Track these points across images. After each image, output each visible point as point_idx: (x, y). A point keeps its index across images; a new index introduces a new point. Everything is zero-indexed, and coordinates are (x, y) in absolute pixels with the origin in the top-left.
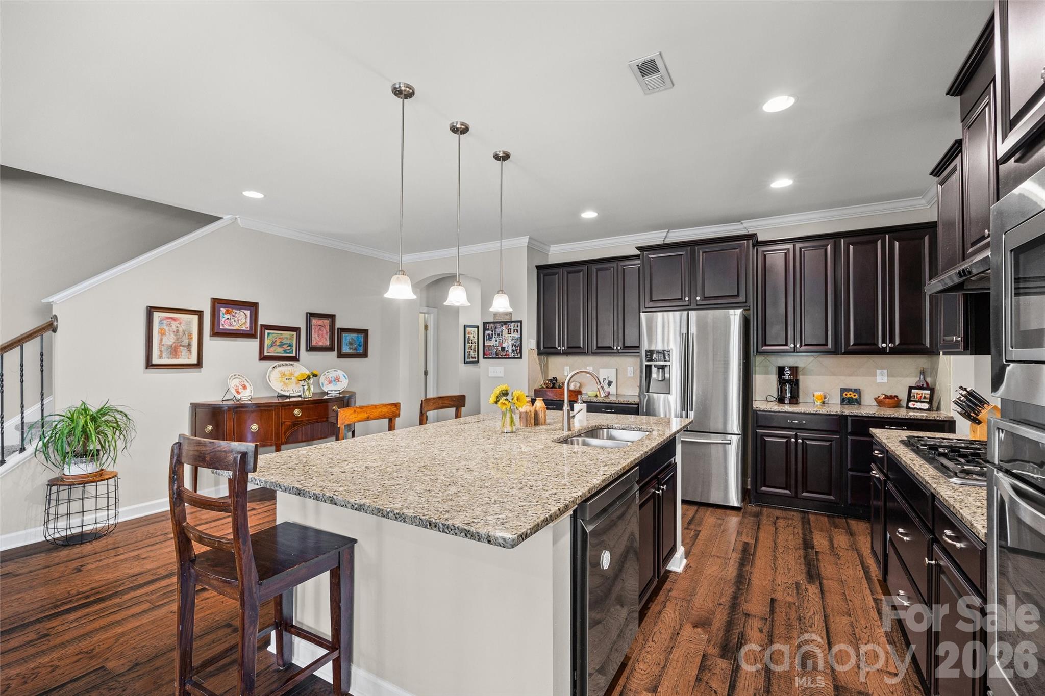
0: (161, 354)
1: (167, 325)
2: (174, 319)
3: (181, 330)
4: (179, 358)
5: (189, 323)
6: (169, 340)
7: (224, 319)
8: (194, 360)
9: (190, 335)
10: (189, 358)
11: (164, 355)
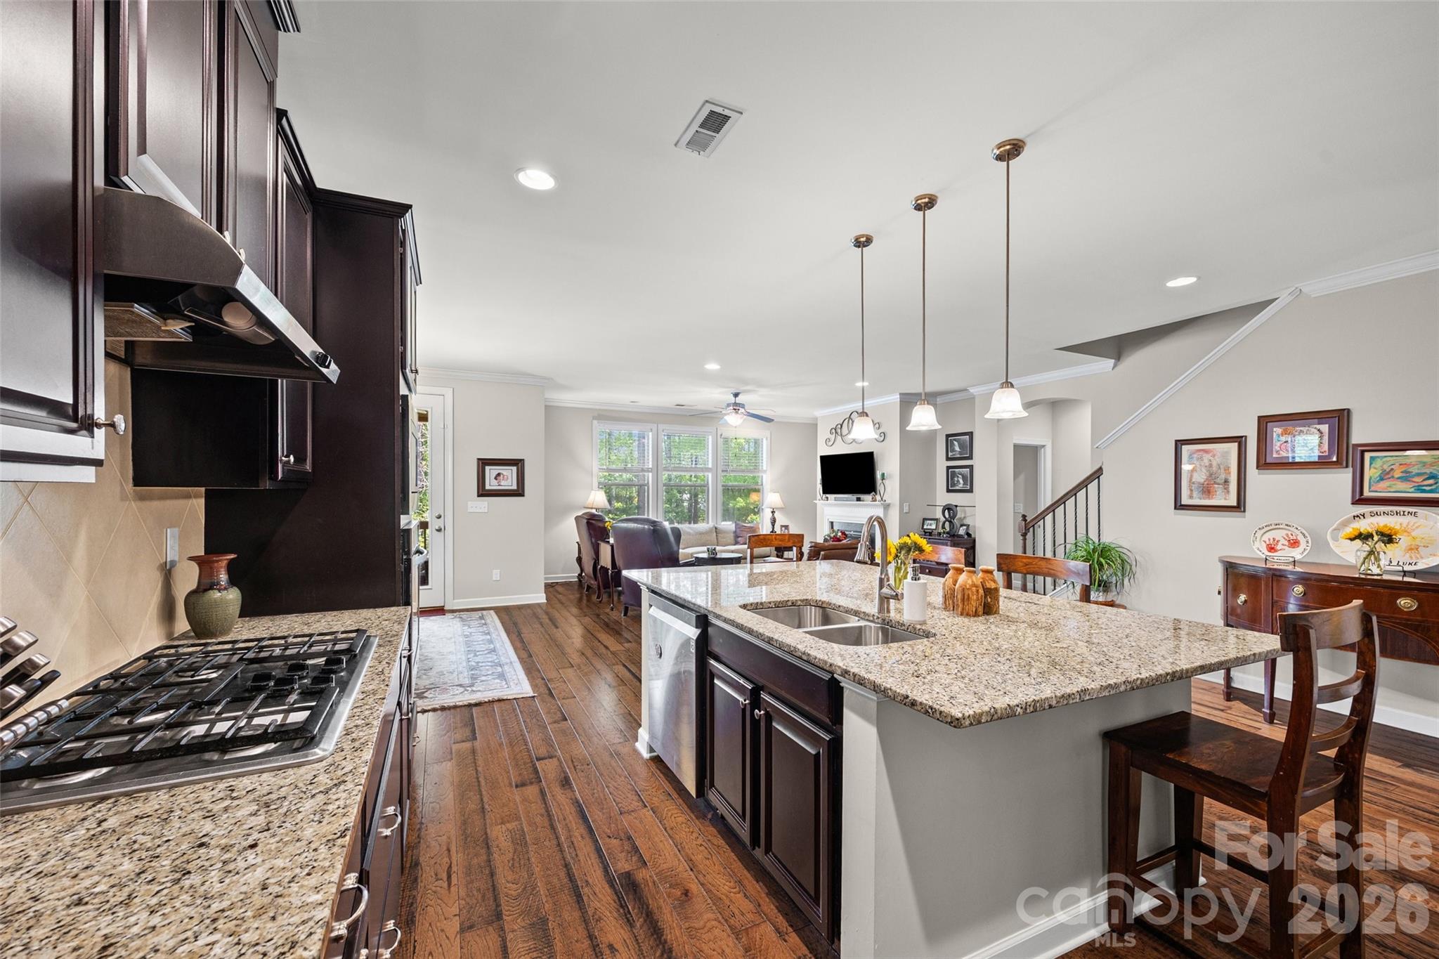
0: (1191, 493)
1: (1198, 459)
2: (1206, 451)
3: (1214, 464)
4: (1212, 498)
5: (1226, 454)
6: (1200, 477)
7: (1278, 444)
8: (1233, 501)
9: (1227, 469)
10: (1225, 499)
11: (1195, 494)
